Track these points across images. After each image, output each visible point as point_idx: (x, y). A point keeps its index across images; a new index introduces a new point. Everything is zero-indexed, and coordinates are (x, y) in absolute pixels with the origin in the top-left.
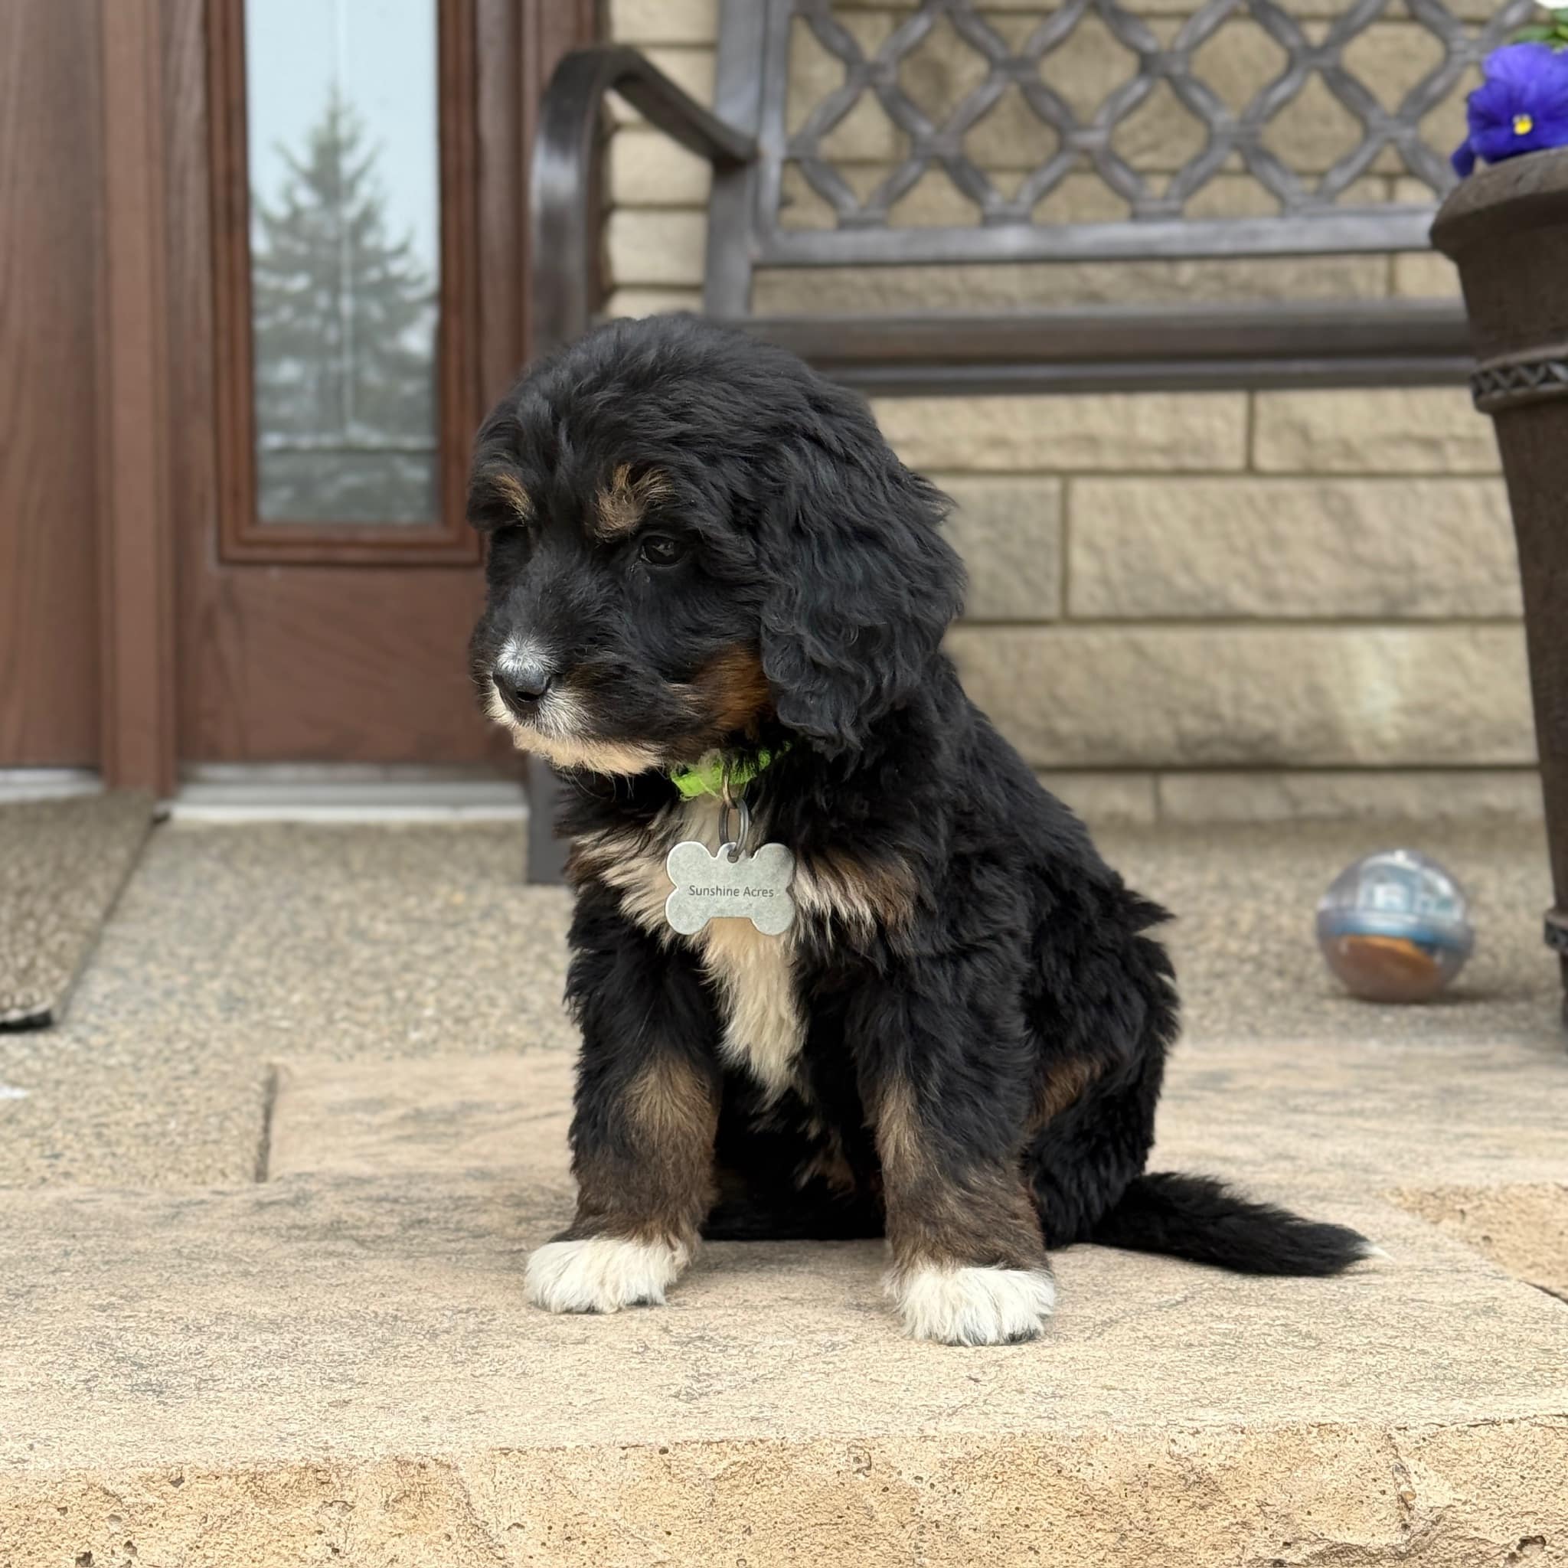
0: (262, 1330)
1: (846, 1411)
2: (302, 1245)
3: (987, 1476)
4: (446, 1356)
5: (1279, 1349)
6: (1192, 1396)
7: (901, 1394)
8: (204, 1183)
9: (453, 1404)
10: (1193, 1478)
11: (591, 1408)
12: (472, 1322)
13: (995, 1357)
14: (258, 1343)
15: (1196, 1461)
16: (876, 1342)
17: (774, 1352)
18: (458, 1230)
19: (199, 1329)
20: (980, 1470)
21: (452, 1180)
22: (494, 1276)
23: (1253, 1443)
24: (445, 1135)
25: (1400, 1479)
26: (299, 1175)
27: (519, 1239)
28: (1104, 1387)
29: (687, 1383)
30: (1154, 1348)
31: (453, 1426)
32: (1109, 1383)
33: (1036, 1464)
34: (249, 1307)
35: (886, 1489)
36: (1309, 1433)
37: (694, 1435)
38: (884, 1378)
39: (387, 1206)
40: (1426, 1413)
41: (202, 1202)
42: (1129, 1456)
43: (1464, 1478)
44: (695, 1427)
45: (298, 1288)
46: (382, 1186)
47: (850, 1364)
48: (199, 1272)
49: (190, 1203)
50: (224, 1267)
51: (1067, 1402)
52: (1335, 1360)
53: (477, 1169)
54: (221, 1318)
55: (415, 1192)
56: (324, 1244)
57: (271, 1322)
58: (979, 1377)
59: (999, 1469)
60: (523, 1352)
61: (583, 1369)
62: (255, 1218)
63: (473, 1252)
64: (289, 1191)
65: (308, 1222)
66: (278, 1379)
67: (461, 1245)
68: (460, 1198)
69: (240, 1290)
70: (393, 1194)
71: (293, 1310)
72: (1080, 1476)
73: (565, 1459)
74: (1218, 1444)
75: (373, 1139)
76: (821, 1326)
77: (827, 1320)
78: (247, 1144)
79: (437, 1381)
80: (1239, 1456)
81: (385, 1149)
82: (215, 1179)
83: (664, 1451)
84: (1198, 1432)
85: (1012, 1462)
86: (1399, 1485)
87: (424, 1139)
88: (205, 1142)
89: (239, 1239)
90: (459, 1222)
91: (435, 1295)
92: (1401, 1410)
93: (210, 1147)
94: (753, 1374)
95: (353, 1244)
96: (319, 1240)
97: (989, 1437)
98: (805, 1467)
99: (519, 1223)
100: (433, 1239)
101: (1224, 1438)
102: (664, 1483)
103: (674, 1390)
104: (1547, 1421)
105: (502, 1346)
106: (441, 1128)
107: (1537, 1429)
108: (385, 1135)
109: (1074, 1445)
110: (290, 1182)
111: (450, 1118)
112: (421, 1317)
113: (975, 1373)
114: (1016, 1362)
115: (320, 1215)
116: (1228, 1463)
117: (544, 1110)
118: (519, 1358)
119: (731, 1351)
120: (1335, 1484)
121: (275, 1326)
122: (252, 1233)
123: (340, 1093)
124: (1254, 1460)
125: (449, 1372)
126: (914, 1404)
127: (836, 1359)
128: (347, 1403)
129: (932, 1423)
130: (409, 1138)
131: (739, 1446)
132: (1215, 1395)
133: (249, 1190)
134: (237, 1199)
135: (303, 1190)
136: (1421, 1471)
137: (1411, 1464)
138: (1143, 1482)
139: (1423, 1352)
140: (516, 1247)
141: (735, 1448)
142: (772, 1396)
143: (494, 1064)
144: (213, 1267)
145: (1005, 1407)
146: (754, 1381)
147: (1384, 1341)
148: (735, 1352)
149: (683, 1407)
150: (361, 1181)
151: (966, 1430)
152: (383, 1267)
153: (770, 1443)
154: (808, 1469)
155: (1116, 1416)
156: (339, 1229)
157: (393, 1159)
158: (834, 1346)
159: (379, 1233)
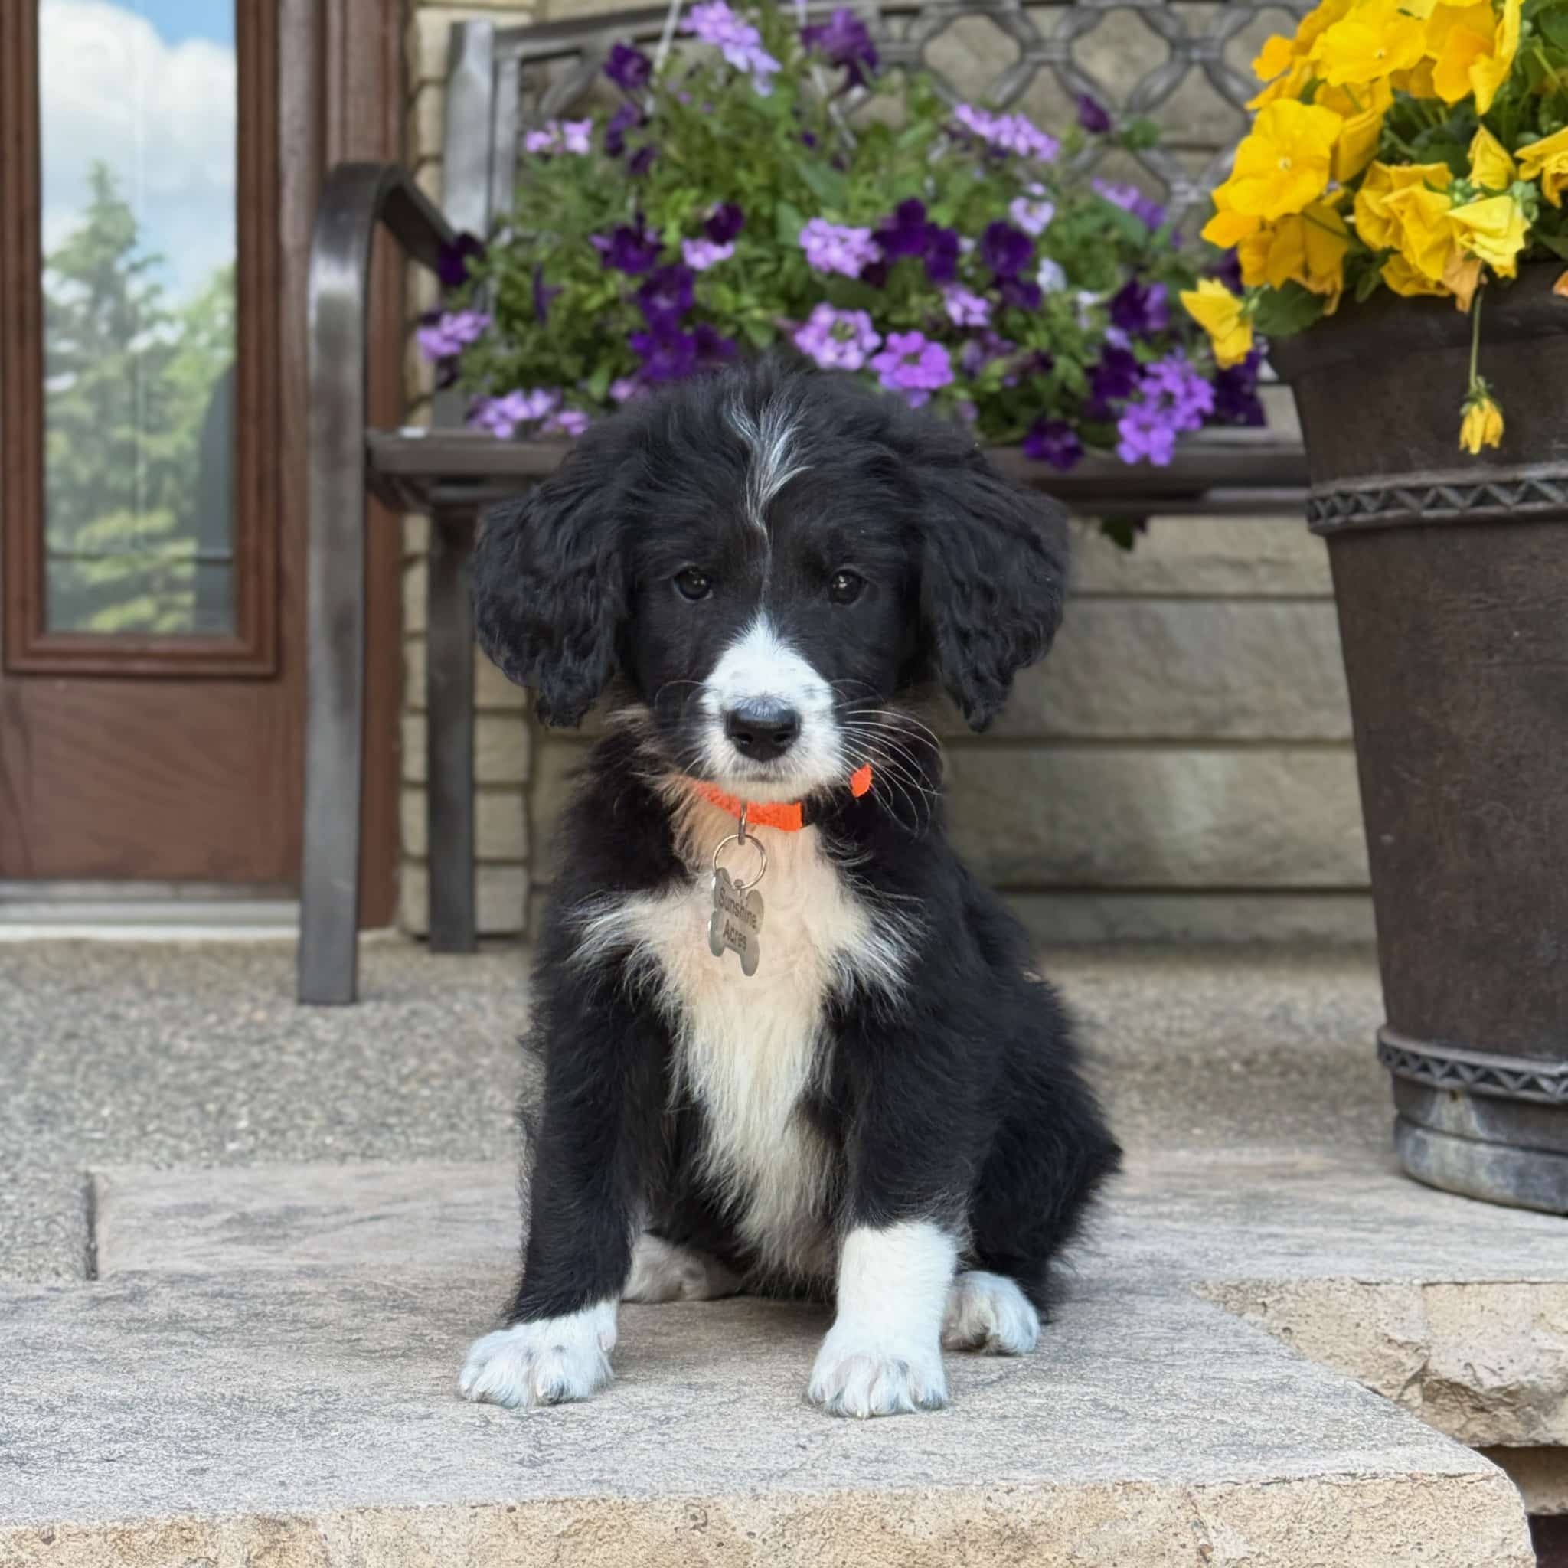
0: (112, 1410)
1: (682, 1475)
2: (144, 1336)
3: (815, 1532)
4: (295, 1431)
5: (1088, 1420)
6: (1006, 1459)
7: (733, 1459)
8: (37, 1281)
9: (308, 1470)
10: (1008, 1532)
11: (440, 1473)
12: (317, 1402)
13: (821, 1427)
14: (111, 1420)
15: (1011, 1518)
16: (708, 1416)
17: (613, 1425)
18: (294, 1321)
19: (52, 1410)
20: (809, 1525)
21: (285, 1278)
22: (335, 1362)
23: (1063, 1500)
24: (272, 1237)
25: (1199, 1534)
26: (133, 1273)
27: (357, 1330)
28: (924, 1452)
29: (530, 1451)
30: (970, 1420)
31: (310, 1489)
32: (929, 1449)
33: (861, 1520)
34: (99, 1389)
35: (720, 1544)
36: (1115, 1490)
37: (540, 1494)
38: (718, 1447)
39: (223, 1301)
40: (1221, 1473)
41: (38, 1298)
42: (948, 1513)
43: (1258, 1532)
44: (541, 1488)
45: (145, 1373)
46: (216, 1283)
47: (684, 1435)
48: (45, 1360)
49: (27, 1299)
50: (70, 1355)
51: (891, 1466)
52: (1140, 1429)
53: (308, 1267)
54: (73, 1399)
55: (249, 1289)
56: (165, 1334)
57: (122, 1403)
58: (807, 1444)
59: (826, 1525)
60: (372, 1426)
61: (429, 1440)
62: (93, 1313)
63: (313, 1340)
64: (125, 1288)
65: (147, 1315)
66: (135, 1451)
67: (301, 1334)
68: (294, 1293)
69: (89, 1375)
70: (229, 1290)
71: (142, 1393)
72: (903, 1531)
73: (419, 1517)
74: (1031, 1502)
75: (201, 1240)
76: (654, 1403)
77: (661, 1397)
78: (76, 1246)
79: (290, 1451)
80: (1050, 1512)
81: (215, 1250)
82: (49, 1277)
83: (511, 1510)
84: (1012, 1490)
85: (839, 1519)
86: (1198, 1539)
87: (253, 1241)
88: (35, 1244)
89: (80, 1331)
90: (295, 1315)
91: (280, 1378)
92: (1200, 1471)
93: (39, 1249)
94: (592, 1445)
95: (194, 1335)
96: (160, 1331)
97: (818, 1495)
98: (644, 1525)
99: (355, 1316)
100: (271, 1330)
101: (1036, 1496)
102: (511, 1540)
103: (518, 1457)
104: (1334, 1480)
105: (349, 1422)
106: (269, 1231)
107: (1324, 1487)
108: (215, 1237)
109: (897, 1503)
110: (125, 1280)
111: (276, 1221)
112: (267, 1398)
113: (803, 1441)
114: (842, 1432)
115: (157, 1310)
116: (1040, 1519)
117: (368, 1214)
118: (368, 1432)
119: (569, 1425)
120: (1138, 1538)
121: (126, 1406)
122: (93, 1326)
123: (167, 1199)
124: (1063, 1515)
125: (299, 1444)
126: (746, 1468)
127: (670, 1431)
128: (204, 1471)
129: (764, 1484)
130: (236, 1240)
131: (583, 1505)
132: (1029, 1458)
133: (84, 1288)
134: (73, 1295)
135: (139, 1287)
136: (1218, 1526)
137: (1209, 1519)
138: (959, 1537)
139: (1222, 1422)
140: (355, 1336)
141: (579, 1506)
142: (611, 1463)
143: (316, 1172)
144: (59, 1354)
145: (832, 1469)
146: (593, 1450)
147: (1186, 1412)
148: (574, 1425)
149: (527, 1472)
150: (197, 1279)
151: (794, 1490)
152: (224, 1354)
153: (611, 1502)
154: (647, 1526)
155: (936, 1477)
156: (177, 1322)
157: (223, 1258)
158: (668, 1420)
159: (217, 1324)
